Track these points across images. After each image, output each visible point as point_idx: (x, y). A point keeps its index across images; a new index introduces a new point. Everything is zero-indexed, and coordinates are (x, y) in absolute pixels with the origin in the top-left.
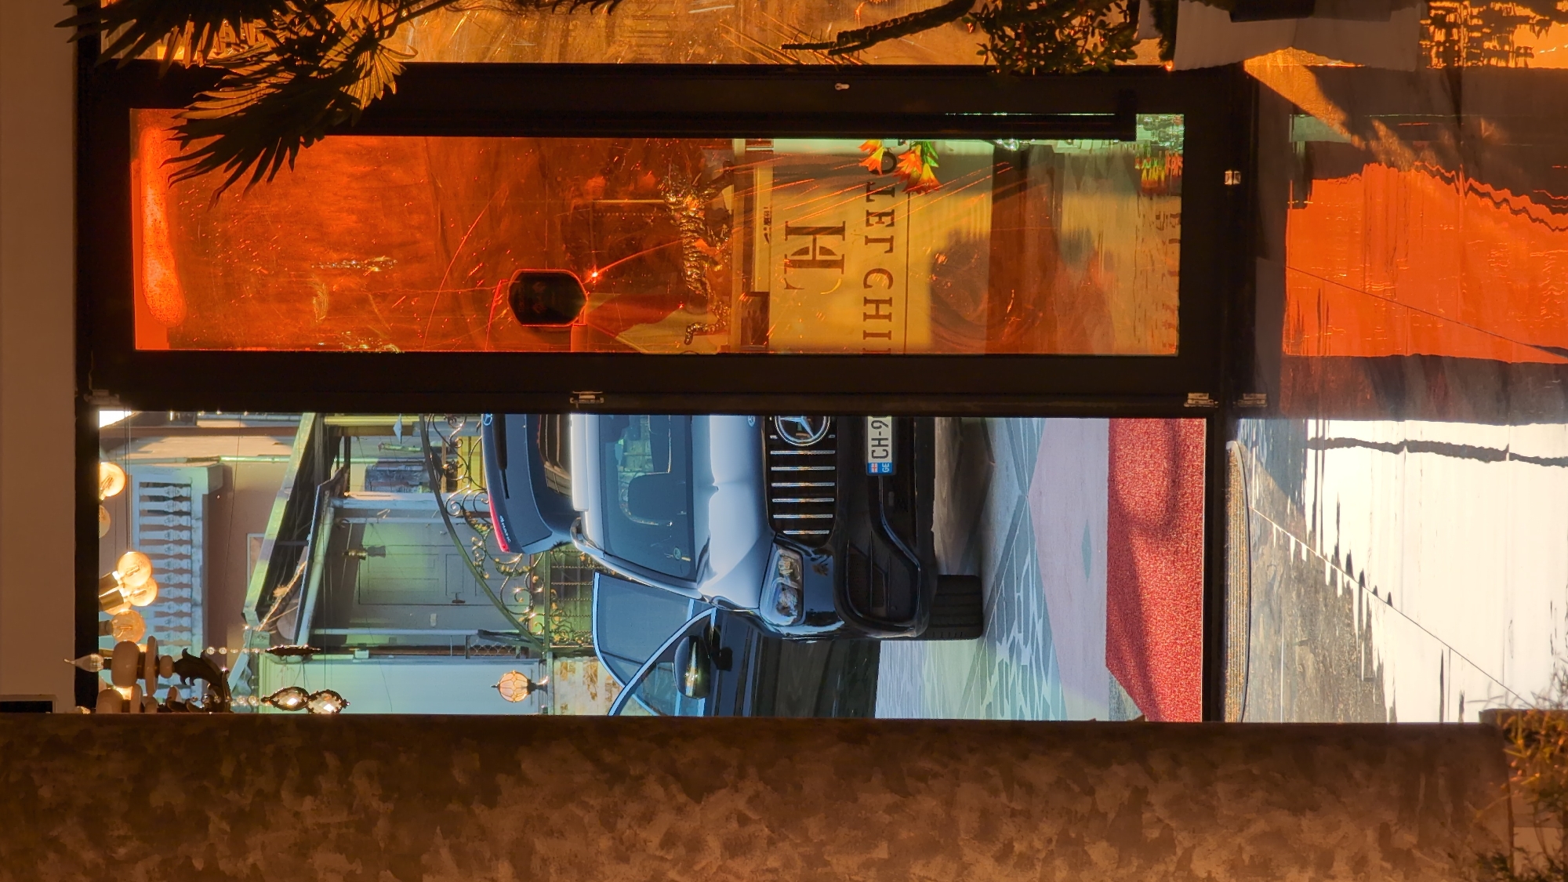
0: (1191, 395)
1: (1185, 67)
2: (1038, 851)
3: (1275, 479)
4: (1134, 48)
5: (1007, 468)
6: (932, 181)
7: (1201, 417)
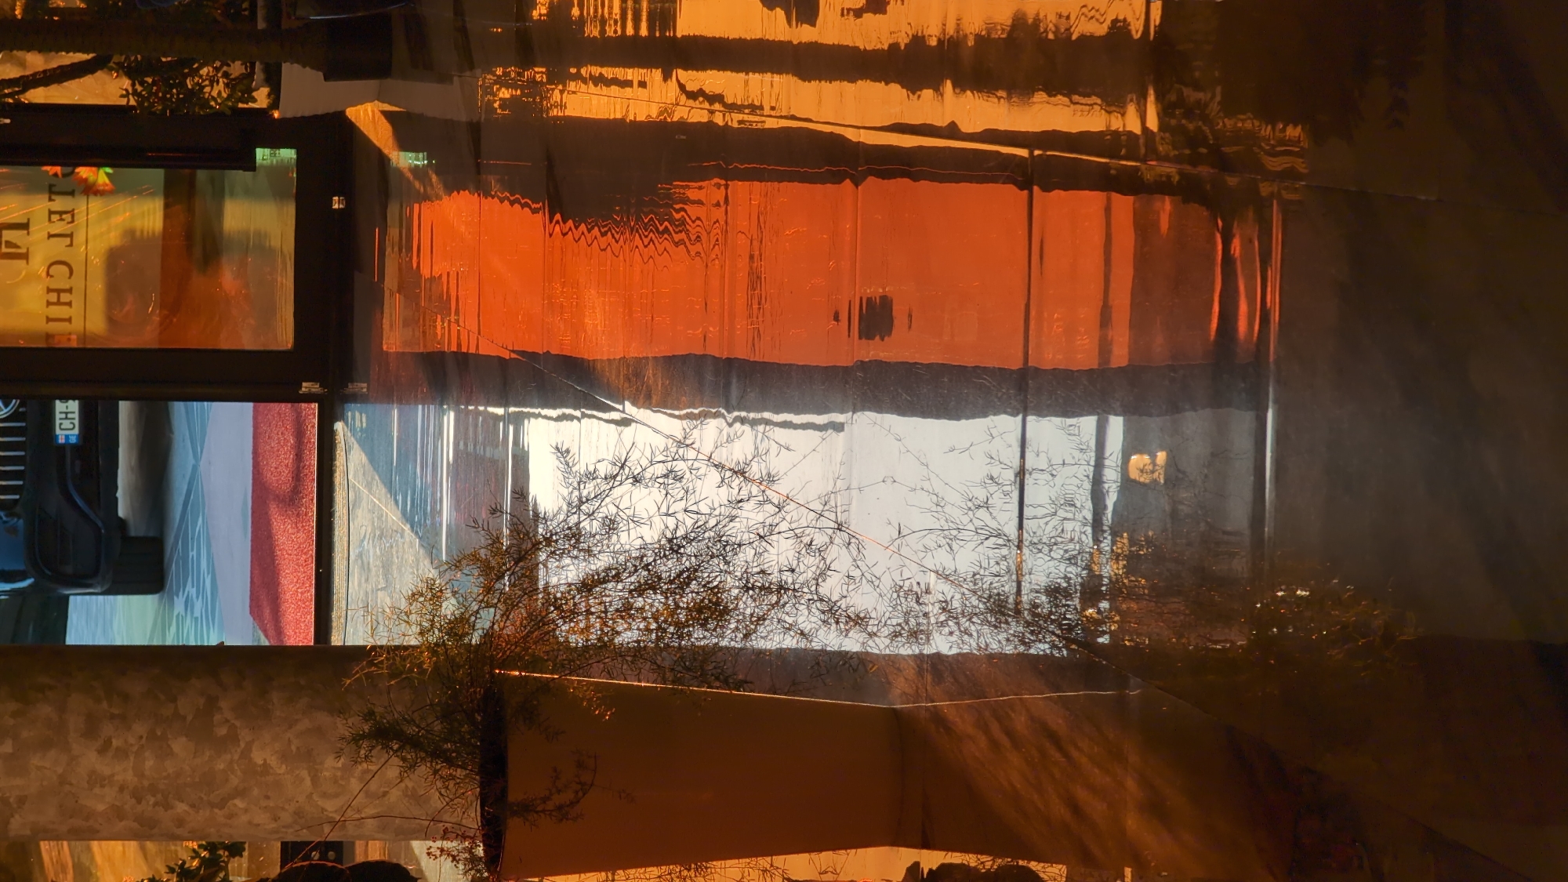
0: (304, 384)
1: (289, 115)
2: (132, 745)
3: (366, 455)
4: (255, 94)
5: (184, 440)
6: (107, 185)
7: (315, 402)
